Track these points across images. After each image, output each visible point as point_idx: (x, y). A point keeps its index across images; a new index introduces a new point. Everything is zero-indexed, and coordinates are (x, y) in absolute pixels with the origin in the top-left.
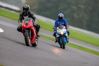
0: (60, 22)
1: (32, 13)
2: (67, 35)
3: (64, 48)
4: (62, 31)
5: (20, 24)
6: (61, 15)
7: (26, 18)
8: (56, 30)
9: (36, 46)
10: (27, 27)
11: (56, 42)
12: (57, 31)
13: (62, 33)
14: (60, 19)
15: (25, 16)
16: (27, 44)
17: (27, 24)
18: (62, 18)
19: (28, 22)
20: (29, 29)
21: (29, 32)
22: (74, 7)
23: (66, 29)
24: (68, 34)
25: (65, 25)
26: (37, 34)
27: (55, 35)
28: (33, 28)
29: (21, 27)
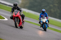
2: (47, 22)
3: (46, 31)
4: (44, 20)
6: (44, 10)
10: (16, 16)
11: (41, 27)
12: (41, 20)
14: (43, 12)
17: (16, 14)
18: (44, 12)
20: (17, 17)
21: (17, 19)
22: (51, 5)
23: (47, 19)
25: (46, 16)
27: (40, 23)
28: (20, 17)
29: (12, 16)
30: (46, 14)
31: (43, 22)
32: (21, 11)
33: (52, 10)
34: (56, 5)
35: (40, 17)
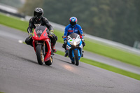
0: (72, 29)
1: (46, 19)
3: (77, 64)
4: (75, 41)
5: (30, 34)
6: (74, 19)
7: (38, 26)
8: (66, 40)
10: (40, 38)
11: (66, 56)
12: (69, 41)
13: (75, 44)
14: (73, 24)
15: (37, 23)
16: (40, 63)
17: (39, 35)
18: (75, 23)
19: (41, 32)
22: (95, 9)
24: (84, 45)
25: (79, 33)
26: (52, 48)
29: (31, 39)
30: (78, 27)
32: (49, 27)
33: (96, 20)
34: (105, 7)
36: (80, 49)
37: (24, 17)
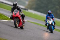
4: (50, 22)
6: (50, 11)
9: (23, 28)
11: (47, 29)
12: (47, 22)
17: (15, 14)
20: (17, 17)
21: (17, 19)
23: (53, 20)
26: (23, 21)
28: (20, 17)
30: (52, 15)
31: (49, 24)
35: (46, 19)
36: (53, 25)
37: (27, 10)
